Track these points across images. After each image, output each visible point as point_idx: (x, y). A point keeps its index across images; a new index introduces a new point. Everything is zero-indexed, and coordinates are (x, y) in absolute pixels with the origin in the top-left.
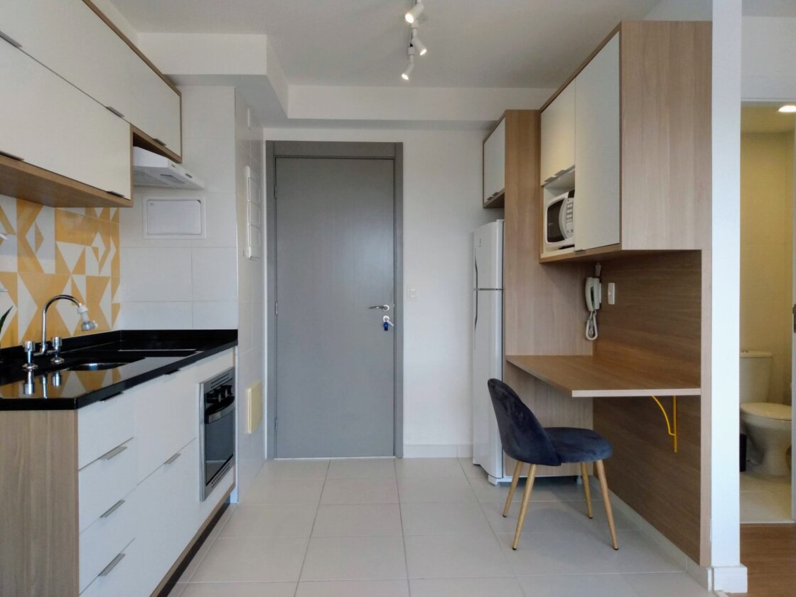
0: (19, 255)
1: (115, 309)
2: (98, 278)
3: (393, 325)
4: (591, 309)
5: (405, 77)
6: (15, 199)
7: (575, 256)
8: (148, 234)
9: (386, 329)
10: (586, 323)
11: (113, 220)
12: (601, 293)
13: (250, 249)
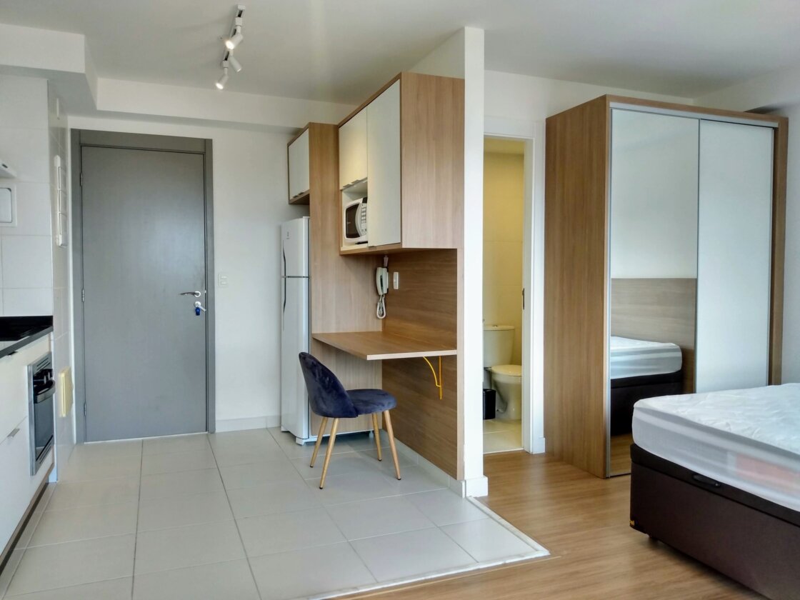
3: (205, 310)
4: (381, 293)
5: (219, 86)
7: (368, 251)
9: (198, 314)
10: (377, 305)
12: (388, 280)
13: (60, 238)
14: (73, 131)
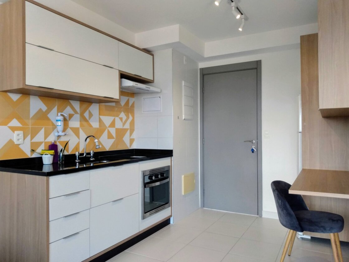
0: (80, 121)
1: (132, 141)
2: (123, 129)
3: (256, 150)
5: (240, 29)
6: (79, 102)
8: (143, 111)
9: (253, 152)
11: (130, 107)
13: (184, 116)
14: (200, 69)
